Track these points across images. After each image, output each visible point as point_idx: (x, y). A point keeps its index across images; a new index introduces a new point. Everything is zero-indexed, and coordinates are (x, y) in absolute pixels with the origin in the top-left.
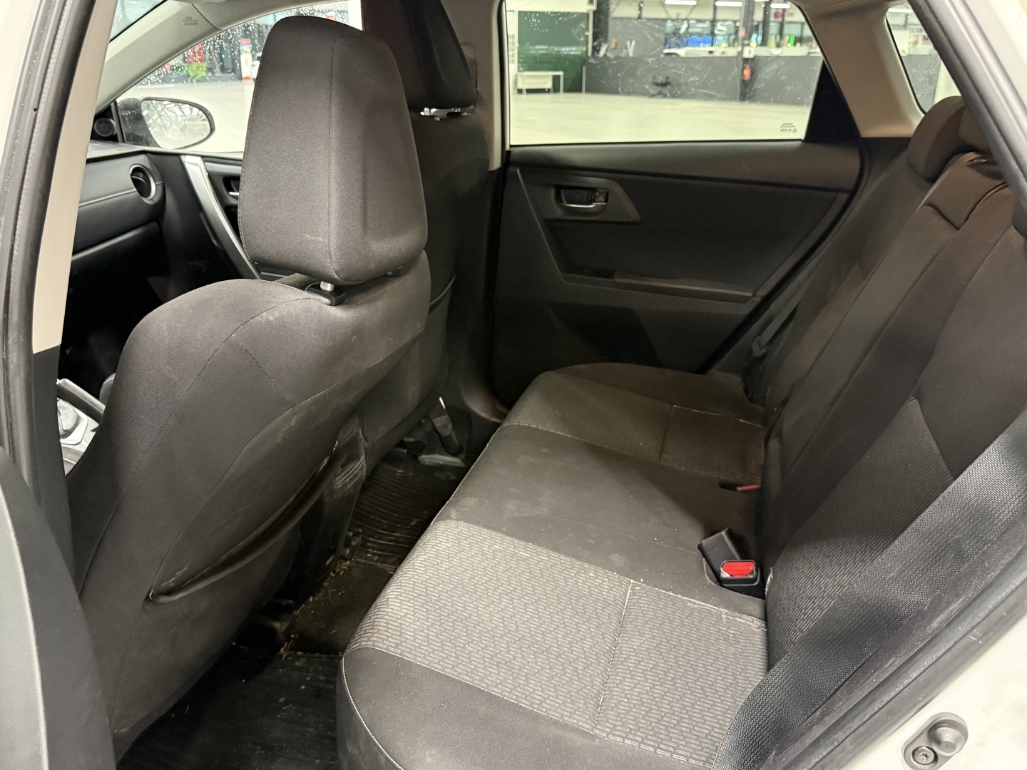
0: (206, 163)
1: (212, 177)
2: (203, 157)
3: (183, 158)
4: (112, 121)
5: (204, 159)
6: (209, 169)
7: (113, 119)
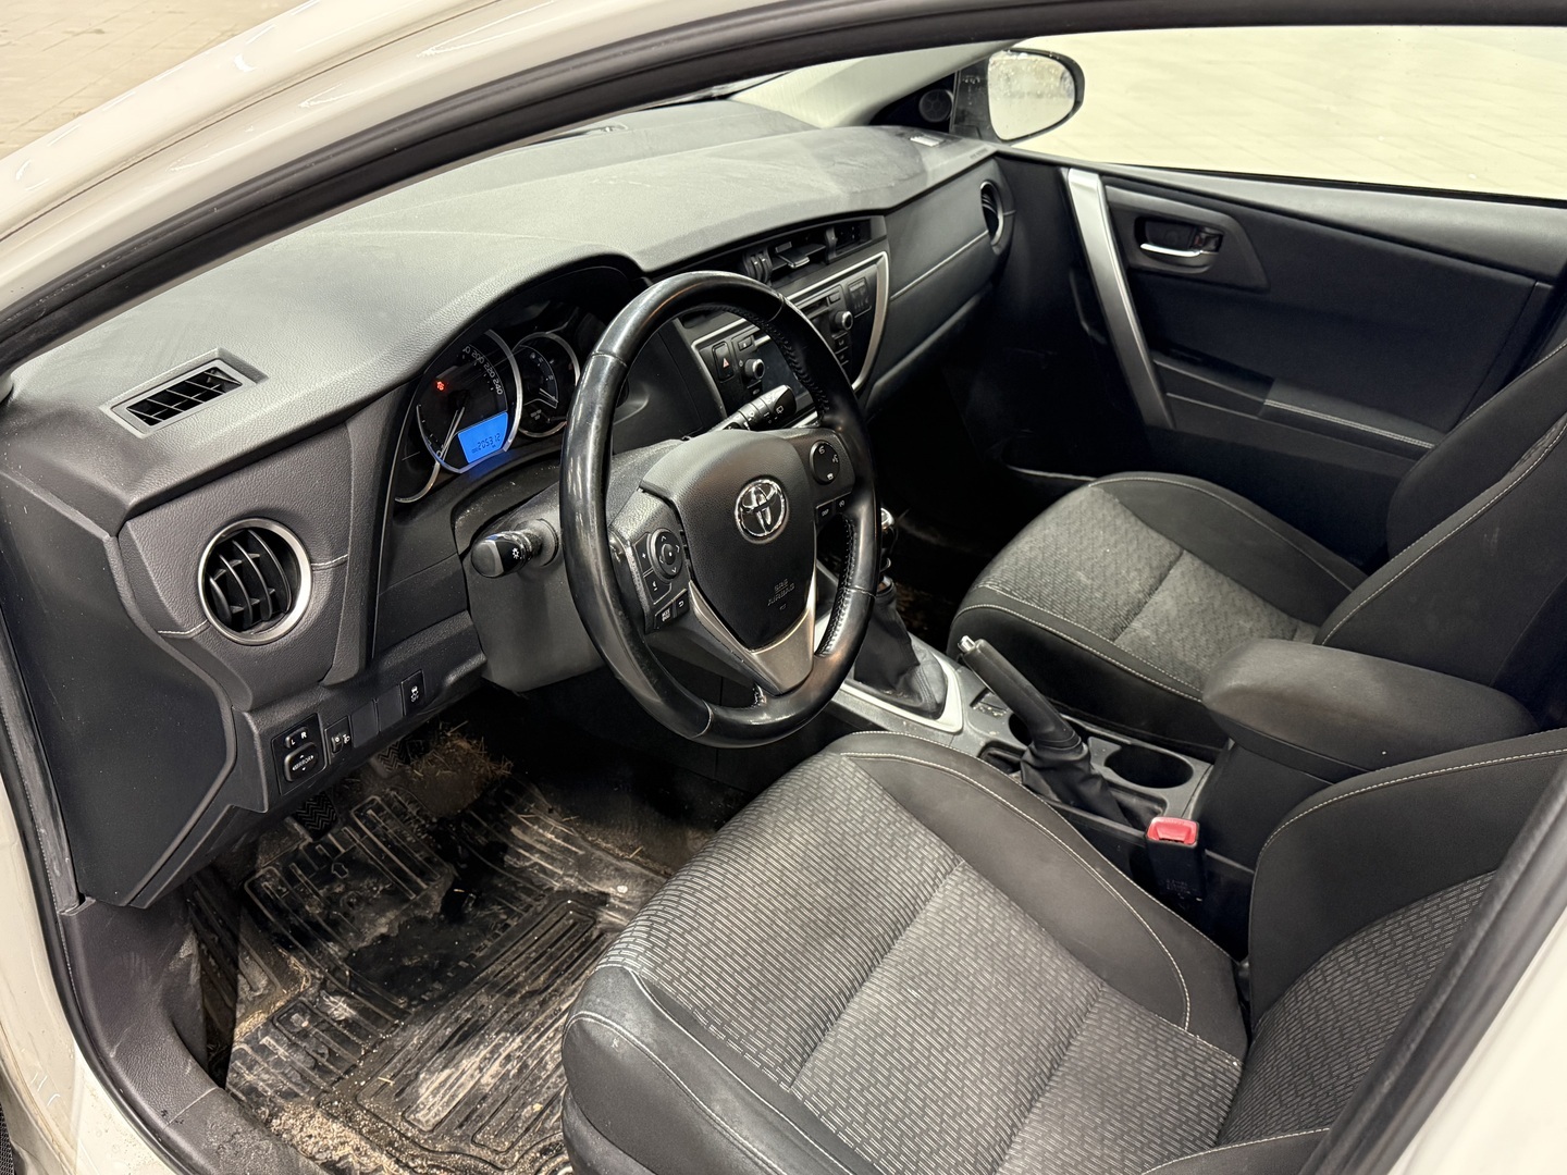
0: (1107, 187)
1: (1115, 213)
2: (1102, 174)
3: (1064, 171)
4: (949, 93)
5: (1105, 178)
6: (1110, 199)
7: (952, 91)
